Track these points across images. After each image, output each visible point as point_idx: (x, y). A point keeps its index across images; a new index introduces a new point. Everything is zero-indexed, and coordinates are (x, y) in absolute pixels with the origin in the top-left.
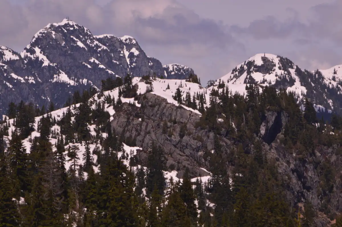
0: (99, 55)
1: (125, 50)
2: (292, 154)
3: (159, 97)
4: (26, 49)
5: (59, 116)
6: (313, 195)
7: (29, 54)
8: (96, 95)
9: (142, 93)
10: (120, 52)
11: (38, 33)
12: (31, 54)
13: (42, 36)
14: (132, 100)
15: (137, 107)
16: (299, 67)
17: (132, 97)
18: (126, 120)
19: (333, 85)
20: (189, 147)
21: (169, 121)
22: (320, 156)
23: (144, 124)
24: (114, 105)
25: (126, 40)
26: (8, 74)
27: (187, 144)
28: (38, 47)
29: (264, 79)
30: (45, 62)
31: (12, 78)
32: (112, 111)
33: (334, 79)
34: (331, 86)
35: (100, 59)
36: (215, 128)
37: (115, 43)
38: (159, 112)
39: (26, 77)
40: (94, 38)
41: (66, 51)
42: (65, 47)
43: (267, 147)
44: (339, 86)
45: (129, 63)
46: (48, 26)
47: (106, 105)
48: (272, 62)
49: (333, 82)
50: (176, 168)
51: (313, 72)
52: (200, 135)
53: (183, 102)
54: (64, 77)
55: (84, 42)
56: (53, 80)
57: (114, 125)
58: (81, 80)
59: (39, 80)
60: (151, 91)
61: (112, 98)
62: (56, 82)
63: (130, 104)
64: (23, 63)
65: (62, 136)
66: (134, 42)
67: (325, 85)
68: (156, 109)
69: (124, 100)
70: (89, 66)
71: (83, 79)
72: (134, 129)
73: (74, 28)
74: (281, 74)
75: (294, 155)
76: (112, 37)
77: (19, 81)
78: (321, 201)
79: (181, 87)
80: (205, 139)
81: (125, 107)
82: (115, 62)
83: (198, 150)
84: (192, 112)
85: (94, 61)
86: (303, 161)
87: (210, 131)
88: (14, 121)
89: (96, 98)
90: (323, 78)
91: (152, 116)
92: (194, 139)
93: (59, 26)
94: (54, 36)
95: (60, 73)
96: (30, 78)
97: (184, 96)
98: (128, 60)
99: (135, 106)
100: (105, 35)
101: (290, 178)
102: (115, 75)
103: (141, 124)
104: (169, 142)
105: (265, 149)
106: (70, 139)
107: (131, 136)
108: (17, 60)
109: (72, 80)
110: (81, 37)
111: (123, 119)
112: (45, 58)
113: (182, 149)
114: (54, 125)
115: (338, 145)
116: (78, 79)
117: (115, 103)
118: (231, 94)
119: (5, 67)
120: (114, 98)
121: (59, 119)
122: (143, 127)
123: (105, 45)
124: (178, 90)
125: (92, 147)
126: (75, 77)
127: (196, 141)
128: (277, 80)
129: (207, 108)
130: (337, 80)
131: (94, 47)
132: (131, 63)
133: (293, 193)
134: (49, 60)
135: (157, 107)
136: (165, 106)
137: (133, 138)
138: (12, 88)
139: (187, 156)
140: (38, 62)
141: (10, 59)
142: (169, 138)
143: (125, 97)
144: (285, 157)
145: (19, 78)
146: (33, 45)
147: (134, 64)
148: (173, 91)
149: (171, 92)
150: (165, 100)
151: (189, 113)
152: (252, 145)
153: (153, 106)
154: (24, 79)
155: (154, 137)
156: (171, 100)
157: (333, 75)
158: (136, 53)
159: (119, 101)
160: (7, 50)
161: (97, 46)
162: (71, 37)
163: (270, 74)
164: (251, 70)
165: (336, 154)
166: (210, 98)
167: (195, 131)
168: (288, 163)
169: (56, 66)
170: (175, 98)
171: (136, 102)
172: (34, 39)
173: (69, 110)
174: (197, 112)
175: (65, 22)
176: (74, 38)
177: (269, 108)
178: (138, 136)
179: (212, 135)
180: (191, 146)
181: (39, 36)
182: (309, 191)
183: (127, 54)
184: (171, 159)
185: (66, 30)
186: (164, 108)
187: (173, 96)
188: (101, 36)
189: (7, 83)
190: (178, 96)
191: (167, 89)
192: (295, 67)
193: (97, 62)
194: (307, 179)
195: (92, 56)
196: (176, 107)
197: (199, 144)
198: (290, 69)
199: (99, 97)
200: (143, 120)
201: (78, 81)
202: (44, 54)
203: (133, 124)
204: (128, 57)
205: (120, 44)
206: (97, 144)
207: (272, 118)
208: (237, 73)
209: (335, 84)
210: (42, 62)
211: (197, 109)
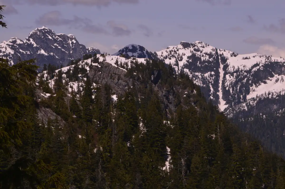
0: (58, 42)
1: (70, 41)
2: (164, 88)
3: (108, 63)
4: (26, 39)
5: (65, 70)
6: (172, 106)
7: (27, 41)
8: (81, 61)
9: (101, 61)
10: (67, 41)
11: (32, 32)
12: (28, 41)
13: (33, 34)
14: (96, 64)
15: (99, 67)
16: (148, 50)
17: (97, 63)
18: (94, 73)
19: (161, 58)
20: (121, 85)
21: (113, 74)
22: (175, 90)
23: (102, 74)
24: (89, 66)
25: (70, 36)
26: (18, 50)
27: (121, 83)
28: (31, 38)
29: (133, 55)
30: (34, 45)
31: (20, 52)
32: (88, 69)
33: (162, 56)
34: (160, 59)
35: (59, 44)
36: (133, 77)
37: (65, 37)
38: (109, 70)
39: (26, 51)
40: (56, 35)
41: (44, 40)
42: (43, 38)
43: (154, 85)
44: (164, 59)
45: (71, 46)
46: (36, 29)
47: (86, 66)
48: (136, 48)
49: (161, 57)
50: (116, 94)
51: (153, 52)
52: (126, 80)
53: (119, 66)
54: (42, 52)
55: (52, 37)
56: (38, 53)
57: (89, 75)
58: (50, 53)
59: (32, 53)
60: (105, 60)
61: (88, 63)
62: (39, 54)
63: (96, 66)
64: (25, 45)
65: (67, 79)
66: (74, 37)
67: (158, 58)
68: (107, 68)
69: (93, 64)
70: (54, 47)
71: (51, 53)
72: (98, 77)
73: (47, 30)
74: (140, 53)
75: (165, 89)
76: (64, 35)
77: (23, 53)
78: (175, 108)
79: (118, 59)
80: (128, 81)
81: (94, 67)
82: (65, 45)
83: (125, 86)
84: (123, 70)
85: (56, 45)
86: (168, 92)
87: (131, 78)
88: (46, 72)
89: (81, 63)
90: (157, 55)
91: (106, 71)
92: (124, 81)
93: (41, 29)
94: (38, 34)
95: (41, 50)
96: (28, 52)
97: (119, 63)
98: (71, 45)
99: (98, 67)
100: (61, 34)
101: (163, 99)
102: (65, 51)
103: (101, 74)
104: (113, 82)
105: (153, 86)
106: (71, 80)
107: (96, 80)
108: (22, 44)
109: (46, 53)
110: (51, 34)
111: (93, 72)
112: (34, 43)
113: (118, 86)
114: (63, 74)
115: (182, 85)
116: (49, 53)
117: (90, 65)
118: (139, 62)
119: (17, 47)
120: (89, 63)
121: (65, 71)
122: (102, 76)
123: (61, 38)
124: (117, 60)
125: (80, 84)
126: (48, 52)
127: (124, 82)
128: (138, 55)
129: (129, 68)
130: (163, 56)
131: (56, 39)
132: (72, 46)
133: (165, 105)
134: (36, 44)
135: (108, 67)
136: (111, 67)
137: (97, 80)
138: (20, 56)
139: (120, 88)
140: (31, 45)
141: (19, 43)
142: (113, 81)
143: (94, 63)
144: (161, 90)
145: (23, 52)
146: (29, 37)
147: (73, 47)
148: (114, 61)
149: (113, 61)
150: (111, 64)
151: (122, 70)
152: (148, 85)
153: (106, 67)
154: (25, 52)
155: (106, 80)
156: (114, 65)
157: (161, 54)
158: (75, 42)
159: (91, 65)
160: (18, 39)
161: (57, 39)
162: (46, 34)
163: (135, 53)
164: (127, 51)
165: (181, 89)
166: (131, 64)
167: (124, 78)
168: (162, 92)
169: (39, 47)
170: (115, 64)
171: (99, 65)
172: (30, 35)
173: (70, 68)
174: (125, 70)
175: (43, 27)
176: (47, 35)
177: (155, 69)
178: (99, 79)
179: (131, 80)
180: (122, 84)
181: (32, 34)
182: (170, 104)
183: (70, 42)
184: (114, 90)
185: (44, 31)
186: (111, 68)
187: (114, 63)
188: (59, 34)
189: (18, 54)
190: (117, 63)
191: (112, 60)
192: (146, 50)
193: (57, 45)
194: (170, 99)
195: (55, 43)
196: (116, 67)
197: (126, 84)
198: (144, 51)
199: (82, 62)
200: (101, 73)
201: (49, 54)
202: (34, 41)
203: (97, 75)
204: (71, 44)
205: (68, 38)
206: (82, 82)
207: (156, 73)
208: (121, 52)
209: (162, 58)
210: (33, 45)
211: (125, 69)
